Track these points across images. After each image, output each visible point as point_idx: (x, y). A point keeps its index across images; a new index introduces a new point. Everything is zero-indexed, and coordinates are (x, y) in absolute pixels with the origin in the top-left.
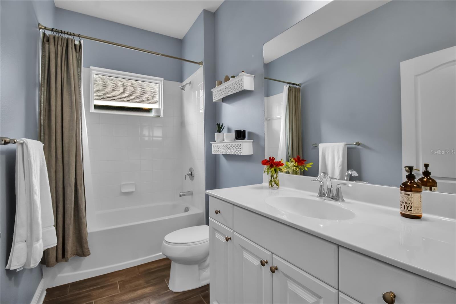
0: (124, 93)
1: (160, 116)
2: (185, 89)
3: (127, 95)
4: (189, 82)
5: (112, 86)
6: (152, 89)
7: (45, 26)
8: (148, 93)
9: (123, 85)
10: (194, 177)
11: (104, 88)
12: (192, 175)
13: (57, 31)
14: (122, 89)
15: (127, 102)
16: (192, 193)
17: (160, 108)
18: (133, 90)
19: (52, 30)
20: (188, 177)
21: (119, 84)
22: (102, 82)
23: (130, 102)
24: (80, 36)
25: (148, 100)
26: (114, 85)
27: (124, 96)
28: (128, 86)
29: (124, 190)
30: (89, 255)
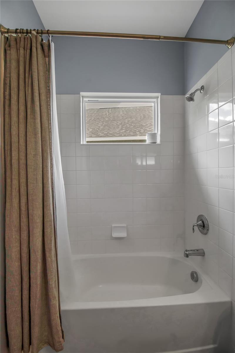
0: (122, 129)
1: (155, 143)
2: (195, 98)
3: (124, 131)
4: (200, 88)
5: (114, 125)
6: (144, 123)
7: (7, 28)
8: (140, 127)
9: (121, 124)
10: (208, 230)
11: (108, 127)
12: (204, 227)
13: (21, 31)
14: (120, 127)
15: (124, 136)
16: (204, 253)
17: (156, 132)
18: (128, 126)
19: (16, 31)
20: (196, 228)
21: (118, 123)
22: (107, 124)
23: (126, 136)
24: (49, 32)
25: (140, 133)
26: (115, 124)
27: (121, 131)
28: (125, 124)
29: (115, 235)
30: (61, 350)
